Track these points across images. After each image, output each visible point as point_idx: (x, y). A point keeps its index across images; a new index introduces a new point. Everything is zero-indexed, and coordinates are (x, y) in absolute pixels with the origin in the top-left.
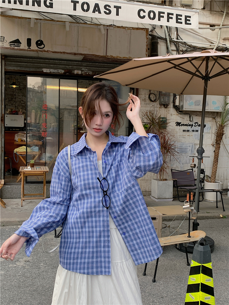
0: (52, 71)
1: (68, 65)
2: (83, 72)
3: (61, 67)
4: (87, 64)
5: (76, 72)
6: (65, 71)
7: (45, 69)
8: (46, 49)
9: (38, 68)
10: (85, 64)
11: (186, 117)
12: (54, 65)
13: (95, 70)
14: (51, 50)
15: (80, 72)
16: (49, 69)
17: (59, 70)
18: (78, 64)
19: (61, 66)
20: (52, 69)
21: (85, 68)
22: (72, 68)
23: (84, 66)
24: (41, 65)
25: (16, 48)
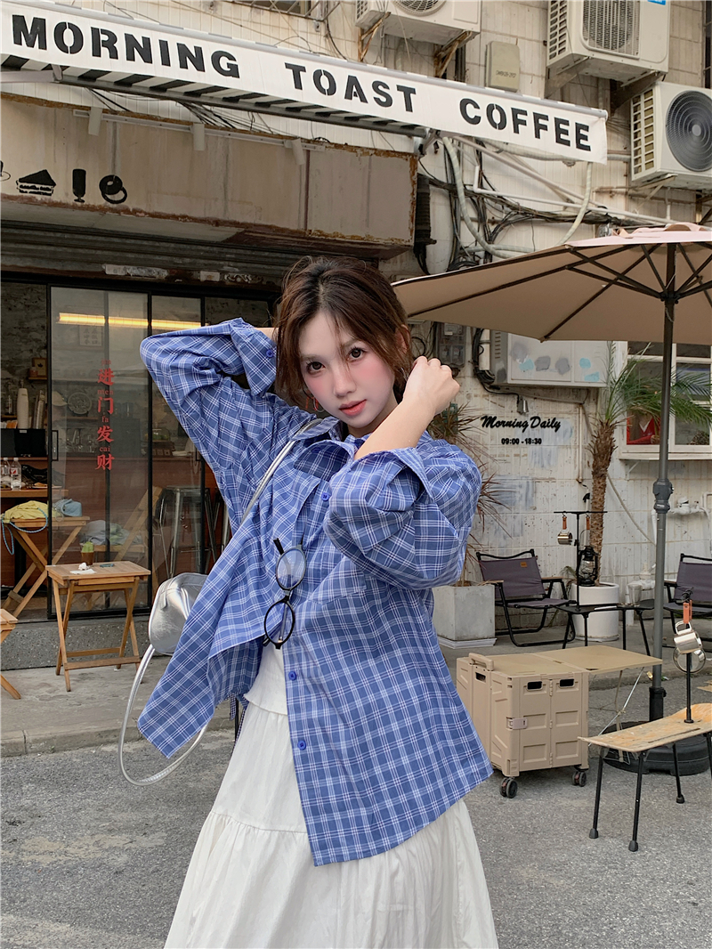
0: (133, 271)
1: (181, 256)
2: (226, 276)
3: (158, 260)
4: (236, 254)
5: (203, 276)
6: (170, 272)
7: (111, 266)
8: (130, 204)
9: (89, 262)
10: (231, 254)
11: (509, 402)
12: (137, 256)
13: (260, 271)
14: (144, 210)
15: (216, 277)
16: (122, 267)
17: (153, 269)
18: (211, 252)
19: (157, 258)
20: (131, 267)
21: (231, 264)
22: (191, 263)
23: (229, 260)
24: (99, 252)
25: (39, 197)
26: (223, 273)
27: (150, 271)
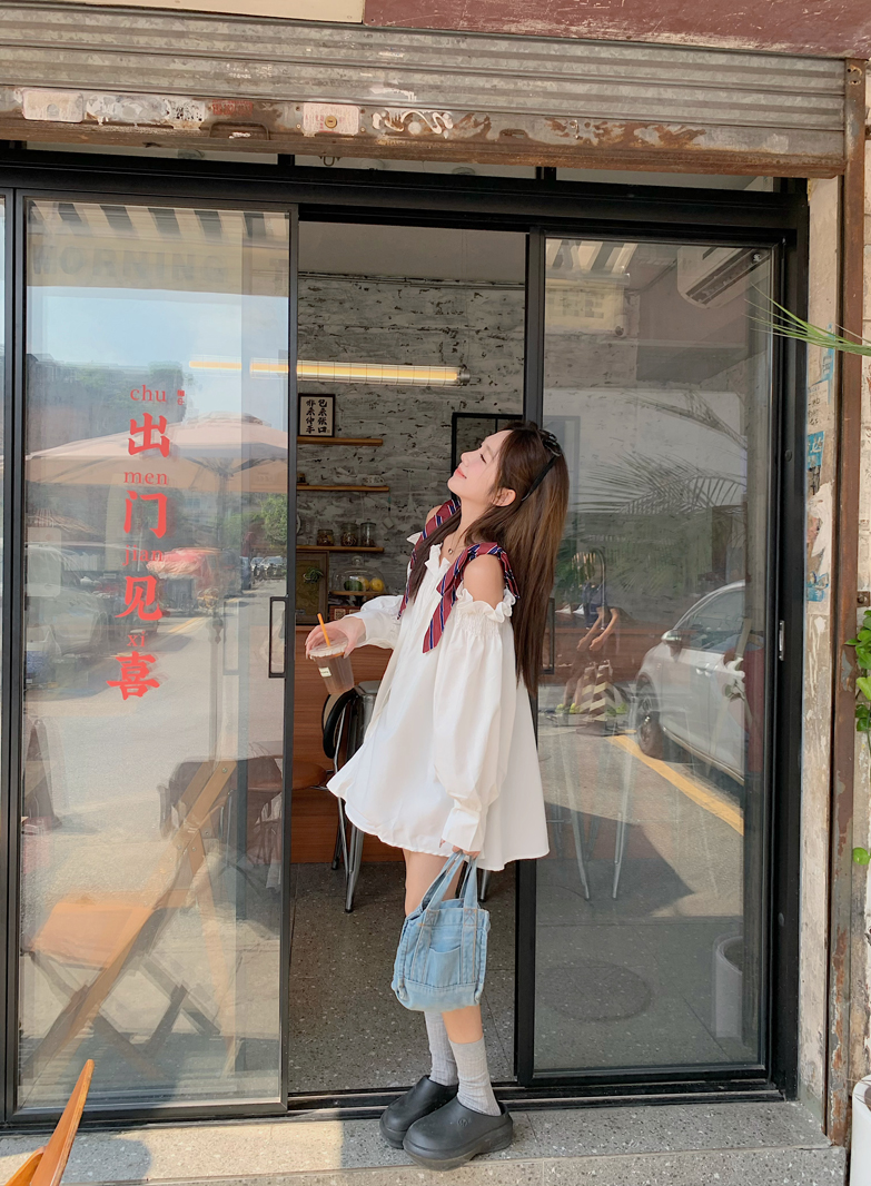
0: (103, 107)
1: (247, 60)
2: (377, 118)
3: (179, 74)
4: (408, 49)
5: (313, 117)
6: (218, 110)
7: (38, 94)
10: (393, 48)
12: (118, 61)
13: (482, 100)
15: (349, 121)
16: (73, 96)
17: (165, 102)
18: (336, 45)
19: (177, 65)
20: (100, 97)
21: (395, 78)
22: (275, 80)
23: (387, 67)
26: (367, 108)
27: (155, 107)
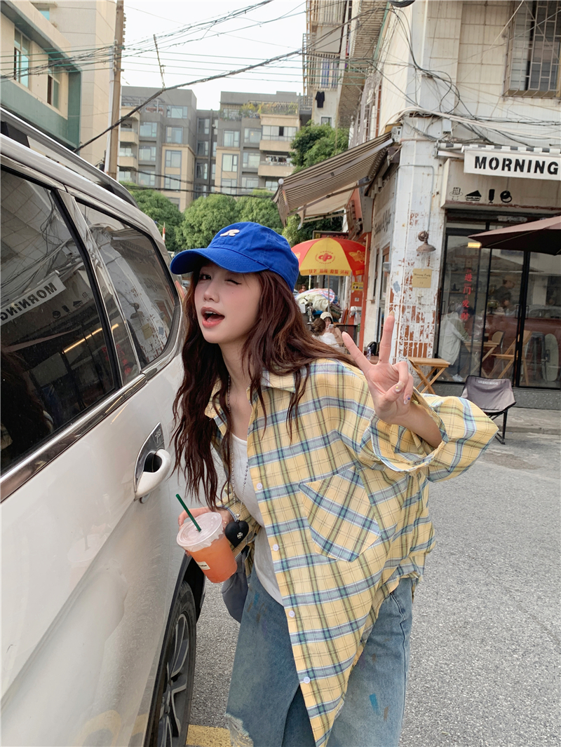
8: (513, 203)
14: (519, 204)
25: (474, 202)
